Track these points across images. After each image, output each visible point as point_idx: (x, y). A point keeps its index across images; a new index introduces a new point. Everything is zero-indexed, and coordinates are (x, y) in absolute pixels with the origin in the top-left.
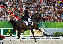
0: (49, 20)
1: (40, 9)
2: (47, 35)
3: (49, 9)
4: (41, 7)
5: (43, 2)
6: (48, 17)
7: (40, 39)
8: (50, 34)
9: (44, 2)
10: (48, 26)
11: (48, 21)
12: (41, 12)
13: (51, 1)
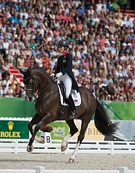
0: (125, 96)
1: (98, 64)
2: (118, 140)
3: (126, 64)
4: (103, 57)
5: (108, 42)
6: (121, 87)
7: (99, 149)
8: (126, 137)
9: (110, 42)
10: (123, 113)
11: (121, 97)
12: (101, 71)
13: (131, 42)
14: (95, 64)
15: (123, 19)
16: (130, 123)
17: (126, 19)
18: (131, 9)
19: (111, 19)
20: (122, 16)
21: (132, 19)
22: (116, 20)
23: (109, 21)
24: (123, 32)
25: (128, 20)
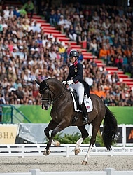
0: (34, 100)
1: (7, 69)
2: (28, 142)
3: (34, 69)
4: (11, 62)
5: (16, 47)
6: (30, 91)
7: (10, 152)
8: (36, 139)
9: (19, 47)
10: (32, 116)
11: (31, 101)
12: (10, 76)
13: (39, 46)
14: (4, 69)
15: (30, 24)
16: (40, 126)
17: (33, 24)
18: (37, 15)
19: (18, 25)
20: (29, 22)
21: (39, 25)
22: (23, 25)
23: (16, 27)
24: (31, 37)
25: (35, 25)
